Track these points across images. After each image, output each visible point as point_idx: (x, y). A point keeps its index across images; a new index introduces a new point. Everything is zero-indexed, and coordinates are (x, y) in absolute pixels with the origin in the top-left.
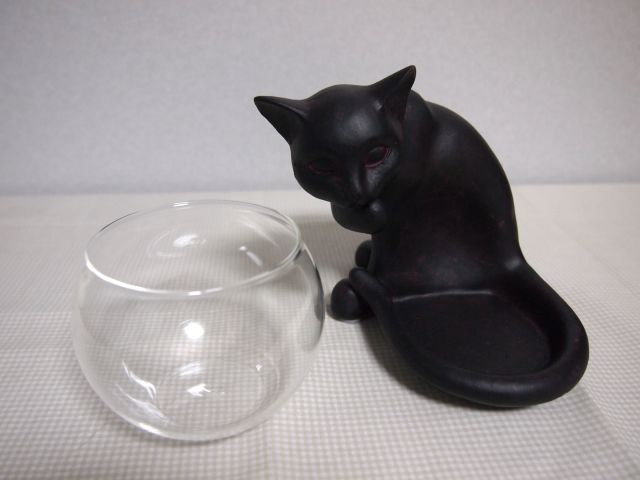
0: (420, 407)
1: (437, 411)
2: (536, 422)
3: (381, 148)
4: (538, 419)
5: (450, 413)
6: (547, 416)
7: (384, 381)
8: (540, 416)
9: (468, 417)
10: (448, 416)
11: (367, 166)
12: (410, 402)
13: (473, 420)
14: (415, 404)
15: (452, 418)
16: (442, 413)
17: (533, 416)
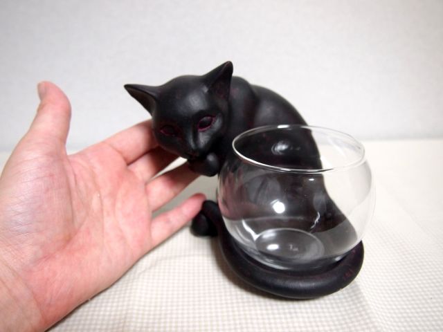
0: (239, 297)
1: (251, 300)
2: (320, 310)
3: (209, 118)
4: (322, 308)
5: (259, 302)
6: (329, 306)
7: (218, 279)
8: (324, 306)
9: (271, 305)
10: (257, 304)
11: (199, 130)
12: (233, 293)
13: (275, 307)
14: (237, 295)
15: (260, 306)
16: (254, 302)
17: (319, 306)
